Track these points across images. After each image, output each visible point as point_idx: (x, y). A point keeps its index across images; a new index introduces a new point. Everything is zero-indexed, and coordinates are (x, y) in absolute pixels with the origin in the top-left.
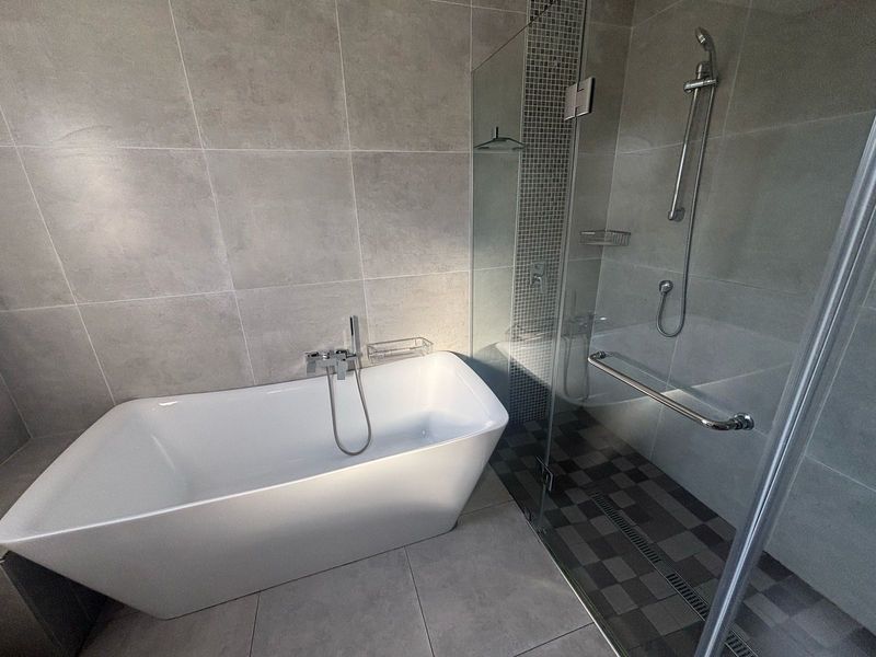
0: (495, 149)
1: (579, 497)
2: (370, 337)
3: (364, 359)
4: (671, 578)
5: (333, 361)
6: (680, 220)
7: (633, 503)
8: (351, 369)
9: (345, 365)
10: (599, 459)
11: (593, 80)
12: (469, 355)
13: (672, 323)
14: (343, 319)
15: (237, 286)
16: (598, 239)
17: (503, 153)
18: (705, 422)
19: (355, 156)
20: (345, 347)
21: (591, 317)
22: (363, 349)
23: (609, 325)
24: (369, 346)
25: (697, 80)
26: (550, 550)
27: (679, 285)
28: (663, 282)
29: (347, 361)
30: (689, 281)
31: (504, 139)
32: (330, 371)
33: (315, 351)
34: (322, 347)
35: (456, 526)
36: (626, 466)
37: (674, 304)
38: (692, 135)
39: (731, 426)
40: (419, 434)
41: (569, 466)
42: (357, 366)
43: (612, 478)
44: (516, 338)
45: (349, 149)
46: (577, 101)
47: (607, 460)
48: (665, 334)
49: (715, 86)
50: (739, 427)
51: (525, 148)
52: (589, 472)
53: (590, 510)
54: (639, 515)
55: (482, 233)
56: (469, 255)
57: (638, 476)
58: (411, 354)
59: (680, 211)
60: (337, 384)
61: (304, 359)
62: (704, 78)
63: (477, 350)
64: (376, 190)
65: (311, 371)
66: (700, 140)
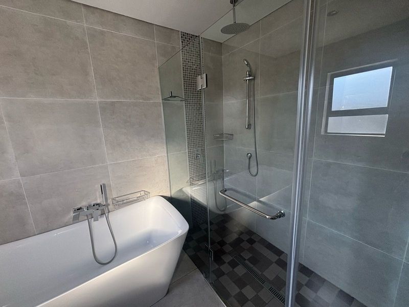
0: (172, 100)
1: (227, 259)
2: (113, 194)
3: (111, 207)
4: (271, 289)
5: (90, 211)
6: (250, 129)
7: (251, 255)
8: (103, 214)
9: (99, 212)
10: (234, 236)
11: (206, 75)
12: (169, 196)
13: (254, 170)
14: (96, 186)
15: (22, 175)
16: (221, 138)
17: (176, 102)
18: (267, 217)
19: (100, 103)
20: (99, 202)
21: (223, 171)
22: (110, 201)
23: (231, 174)
24: (113, 199)
25: (247, 77)
26: (217, 292)
27: (254, 155)
28: (248, 154)
29: (100, 210)
30: (257, 152)
31: (175, 97)
32: (90, 217)
33: (79, 206)
34: (84, 204)
35: (168, 292)
36: (246, 237)
37: (253, 163)
38: (249, 97)
39: (277, 217)
40: (146, 243)
41: (222, 243)
42: (106, 211)
43: (241, 245)
44: (192, 184)
45: (96, 99)
46: (201, 82)
47: (238, 236)
48: (252, 175)
49: (254, 79)
50: (280, 217)
51: (186, 100)
52: (231, 245)
53: (233, 264)
54: (254, 261)
55: (170, 137)
56: (165, 147)
57: (251, 241)
58: (138, 200)
59: (249, 125)
60: (95, 224)
61: (72, 212)
62: (249, 76)
63: (173, 193)
64: (113, 119)
65: (76, 219)
66: (252, 99)
